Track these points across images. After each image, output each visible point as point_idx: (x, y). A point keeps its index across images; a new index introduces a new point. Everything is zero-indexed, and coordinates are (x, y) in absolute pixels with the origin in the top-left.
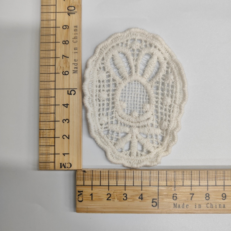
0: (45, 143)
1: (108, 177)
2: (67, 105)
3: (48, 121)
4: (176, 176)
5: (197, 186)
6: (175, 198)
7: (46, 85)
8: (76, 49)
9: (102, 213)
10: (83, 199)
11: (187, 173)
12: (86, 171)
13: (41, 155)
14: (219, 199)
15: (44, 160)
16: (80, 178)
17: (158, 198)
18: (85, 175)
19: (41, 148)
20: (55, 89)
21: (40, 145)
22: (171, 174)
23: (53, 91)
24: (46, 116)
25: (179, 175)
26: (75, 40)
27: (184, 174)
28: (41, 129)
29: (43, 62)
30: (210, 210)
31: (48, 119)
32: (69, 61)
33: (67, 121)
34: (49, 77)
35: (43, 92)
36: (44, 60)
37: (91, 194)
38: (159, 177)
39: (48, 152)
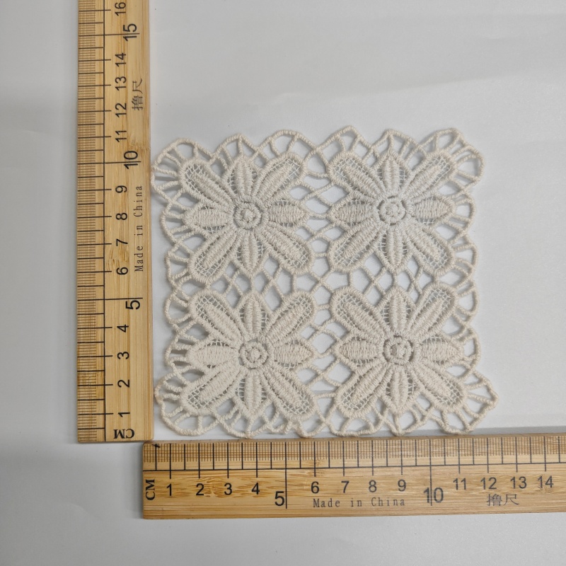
2: (125, 327)
14: (394, 490)
16: (149, 458)
18: (157, 452)
23: (101, 302)
26: (138, 213)
30: (378, 510)
32: (127, 249)
33: (126, 355)
35: (83, 305)
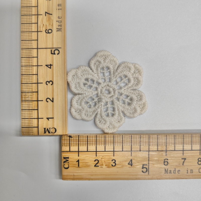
0: (28, 107)
1: (95, 142)
3: (30, 83)
4: (167, 140)
5: (190, 150)
6: (166, 163)
7: (27, 45)
8: (60, 5)
9: (90, 180)
10: (69, 166)
11: (179, 137)
12: (72, 137)
13: (23, 120)
15: (26, 125)
17: (149, 164)
19: (24, 112)
20: (38, 48)
21: (22, 109)
22: (162, 138)
24: (28, 77)
25: (171, 139)
27: (176, 139)
28: (23, 91)
29: (24, 19)
31: (31, 81)
34: (31, 36)
36: (25, 18)
37: (77, 160)
38: (150, 142)
39: (31, 116)
